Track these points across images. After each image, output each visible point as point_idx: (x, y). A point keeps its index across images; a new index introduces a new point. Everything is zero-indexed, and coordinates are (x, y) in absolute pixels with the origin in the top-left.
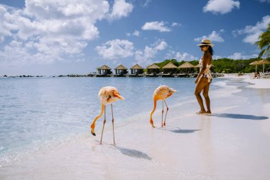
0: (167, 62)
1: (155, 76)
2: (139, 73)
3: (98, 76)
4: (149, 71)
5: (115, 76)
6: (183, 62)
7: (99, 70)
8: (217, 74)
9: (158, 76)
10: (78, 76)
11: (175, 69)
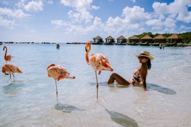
0: (145, 34)
1: (135, 44)
2: (123, 42)
3: (93, 44)
4: (131, 40)
5: (105, 44)
6: (157, 35)
7: (94, 39)
8: (185, 44)
9: (137, 45)
10: (80, 43)
11: (151, 40)
